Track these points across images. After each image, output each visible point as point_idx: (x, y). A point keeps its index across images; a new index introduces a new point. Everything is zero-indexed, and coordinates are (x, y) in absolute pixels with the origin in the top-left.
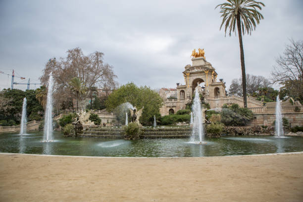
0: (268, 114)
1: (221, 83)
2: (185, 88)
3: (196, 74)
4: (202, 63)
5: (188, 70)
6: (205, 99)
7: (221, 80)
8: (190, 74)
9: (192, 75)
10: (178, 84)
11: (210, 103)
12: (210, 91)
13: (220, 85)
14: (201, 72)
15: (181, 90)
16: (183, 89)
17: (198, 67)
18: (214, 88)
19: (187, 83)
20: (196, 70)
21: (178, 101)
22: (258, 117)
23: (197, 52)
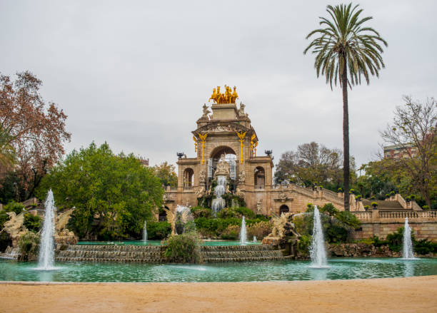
0: (380, 223)
1: (268, 159)
2: (195, 164)
3: (220, 138)
4: (231, 116)
5: (205, 128)
6: (238, 190)
7: (269, 153)
8: (209, 136)
9: (212, 138)
10: (180, 155)
11: (246, 196)
12: (247, 172)
13: (266, 162)
14: (230, 135)
15: (186, 167)
16: (191, 167)
17: (224, 124)
18: (254, 167)
19: (199, 153)
20: (219, 130)
21: (179, 189)
22: (365, 228)
23: (223, 91)
